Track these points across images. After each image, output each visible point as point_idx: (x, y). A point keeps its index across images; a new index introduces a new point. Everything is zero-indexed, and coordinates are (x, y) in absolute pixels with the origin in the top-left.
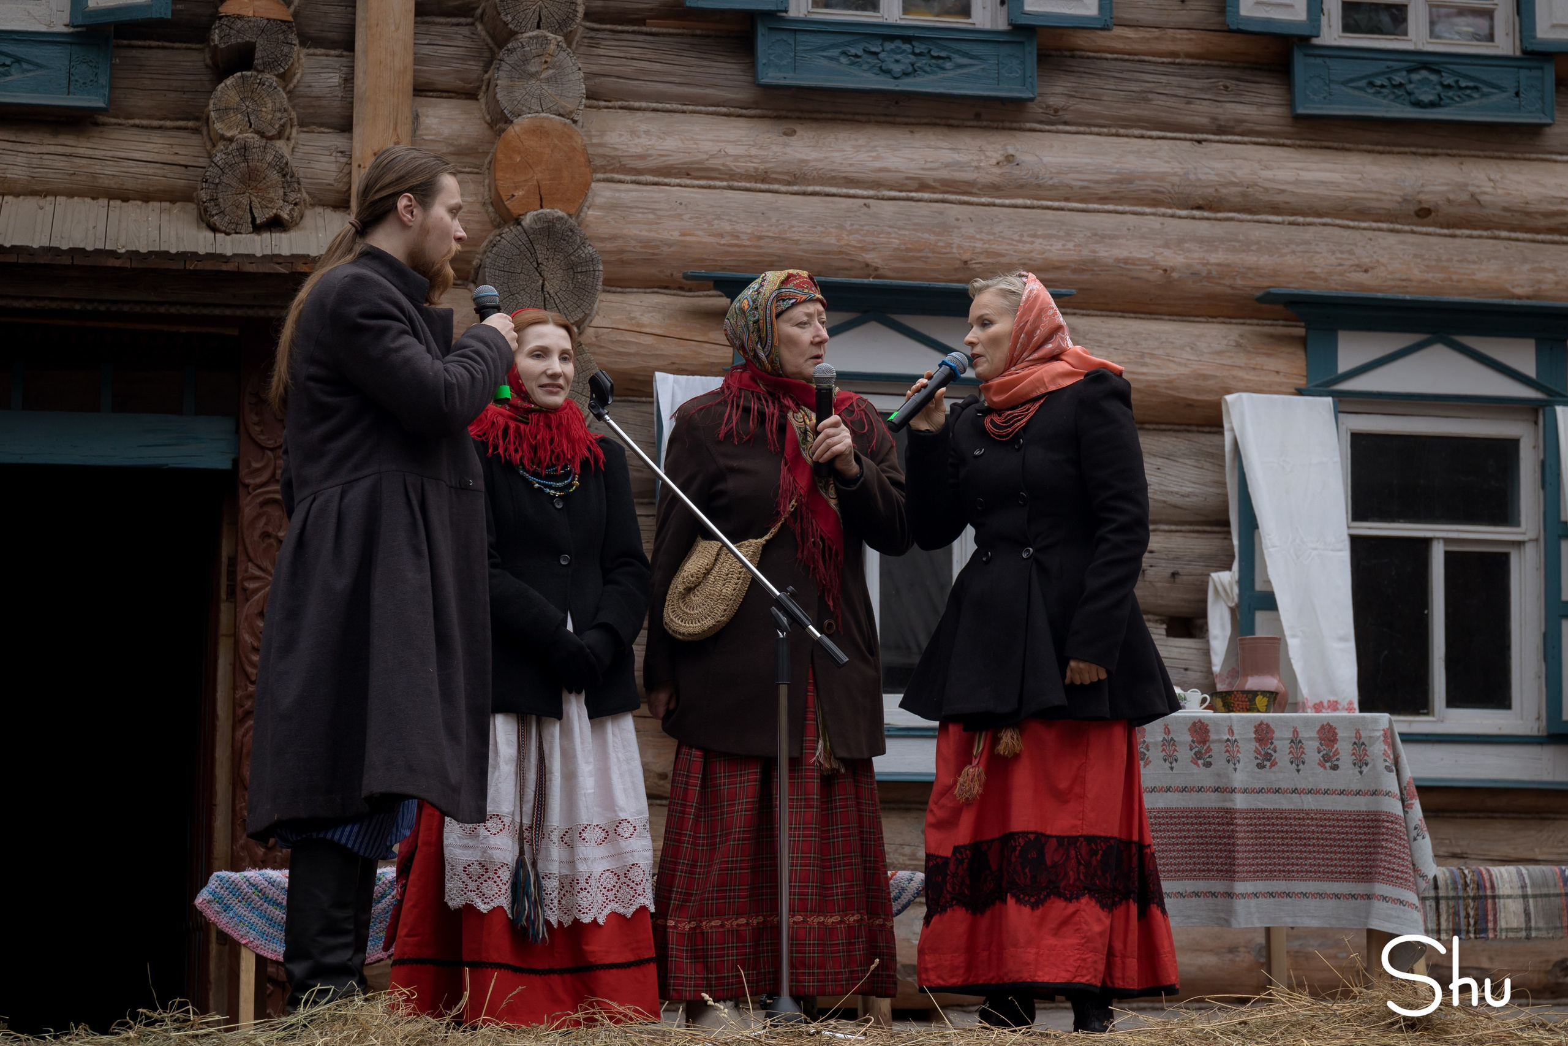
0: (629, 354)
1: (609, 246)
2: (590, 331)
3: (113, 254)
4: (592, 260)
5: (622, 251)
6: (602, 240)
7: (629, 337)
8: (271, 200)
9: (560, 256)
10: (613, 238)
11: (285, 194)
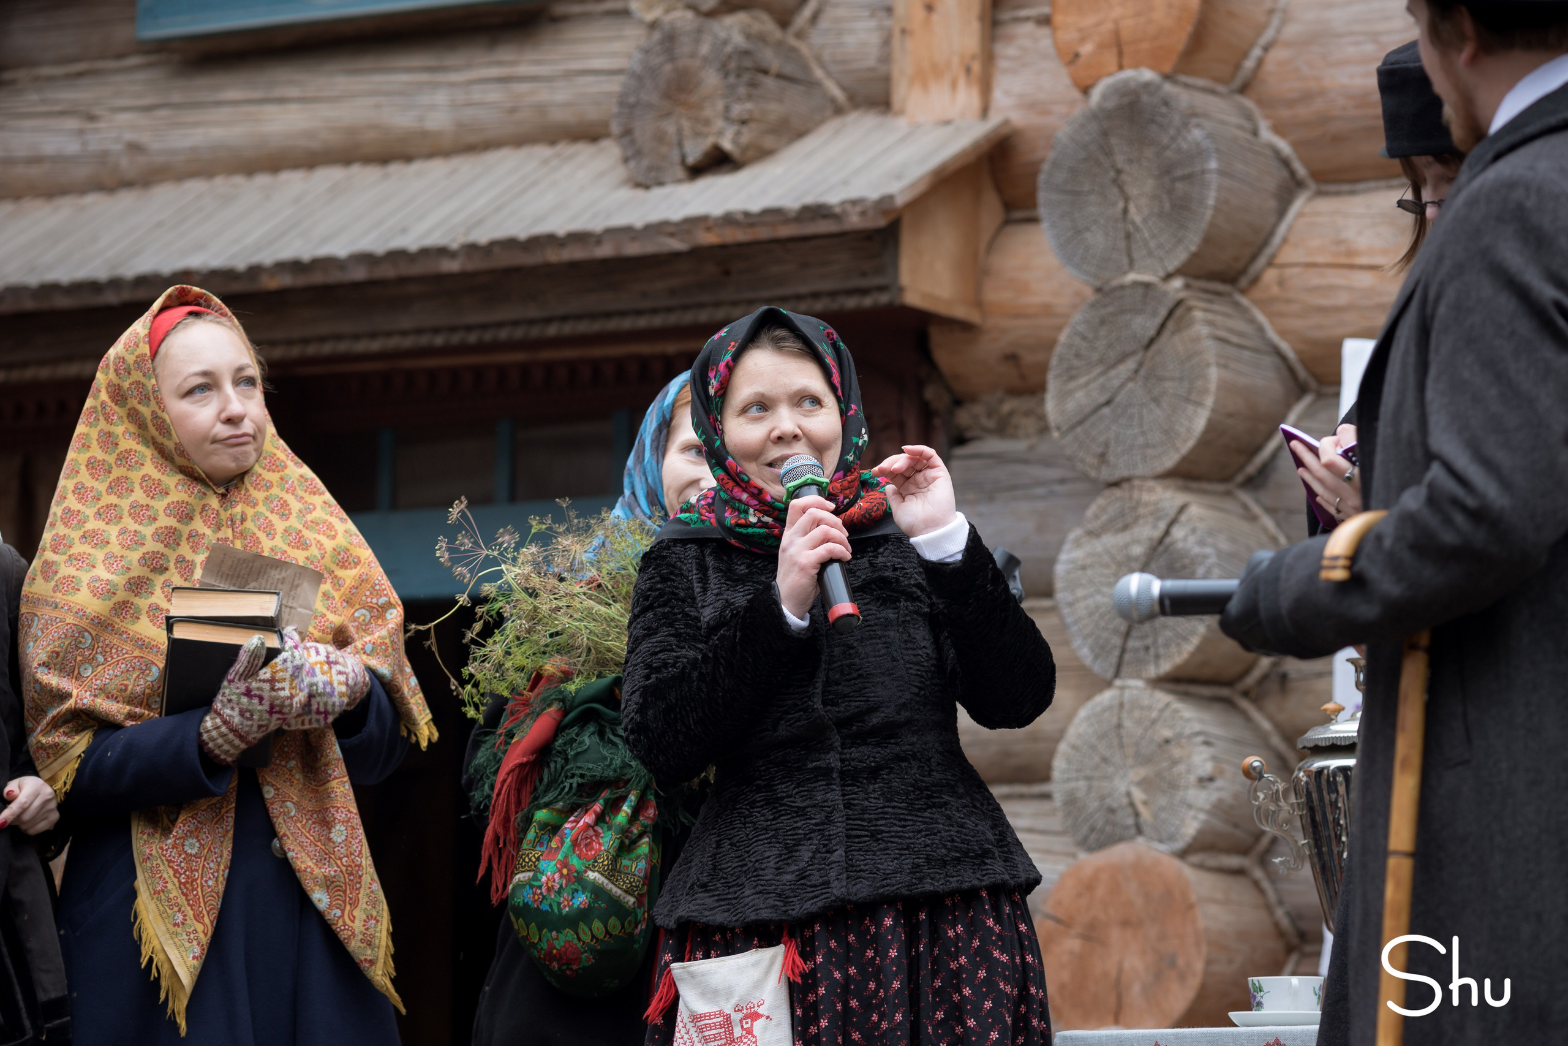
0: (1338, 309)
1: (1302, 112)
2: (1270, 275)
3: (443, 252)
4: (1199, 153)
5: (1324, 119)
6: (1291, 103)
7: (1334, 278)
8: (707, 122)
9: (1149, 152)
10: (1307, 97)
11: (727, 109)
